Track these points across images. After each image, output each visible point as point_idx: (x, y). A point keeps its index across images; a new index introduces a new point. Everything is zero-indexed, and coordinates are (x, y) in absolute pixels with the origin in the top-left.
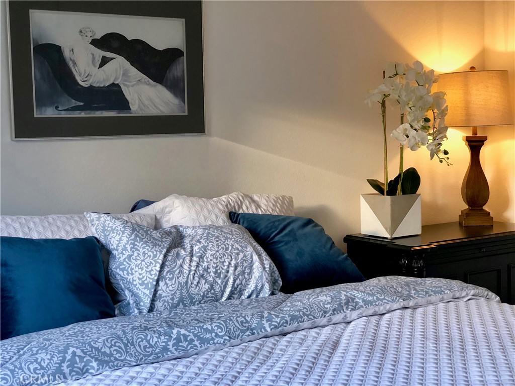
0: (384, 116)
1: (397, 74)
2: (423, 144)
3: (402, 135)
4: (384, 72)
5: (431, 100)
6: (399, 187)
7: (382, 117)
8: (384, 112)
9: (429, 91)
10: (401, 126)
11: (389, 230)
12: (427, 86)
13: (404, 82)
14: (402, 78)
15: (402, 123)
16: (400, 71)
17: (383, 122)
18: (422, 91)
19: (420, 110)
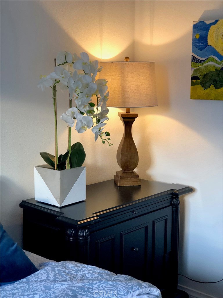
0: (55, 100)
1: (66, 62)
2: (89, 127)
3: (70, 117)
4: (55, 59)
5: (95, 87)
6: (68, 161)
7: (53, 100)
8: (55, 95)
9: (94, 79)
10: (70, 109)
11: (58, 200)
12: (92, 74)
13: (72, 70)
14: (71, 66)
15: (71, 107)
16: (70, 60)
17: (54, 105)
18: (88, 79)
19: (86, 96)
